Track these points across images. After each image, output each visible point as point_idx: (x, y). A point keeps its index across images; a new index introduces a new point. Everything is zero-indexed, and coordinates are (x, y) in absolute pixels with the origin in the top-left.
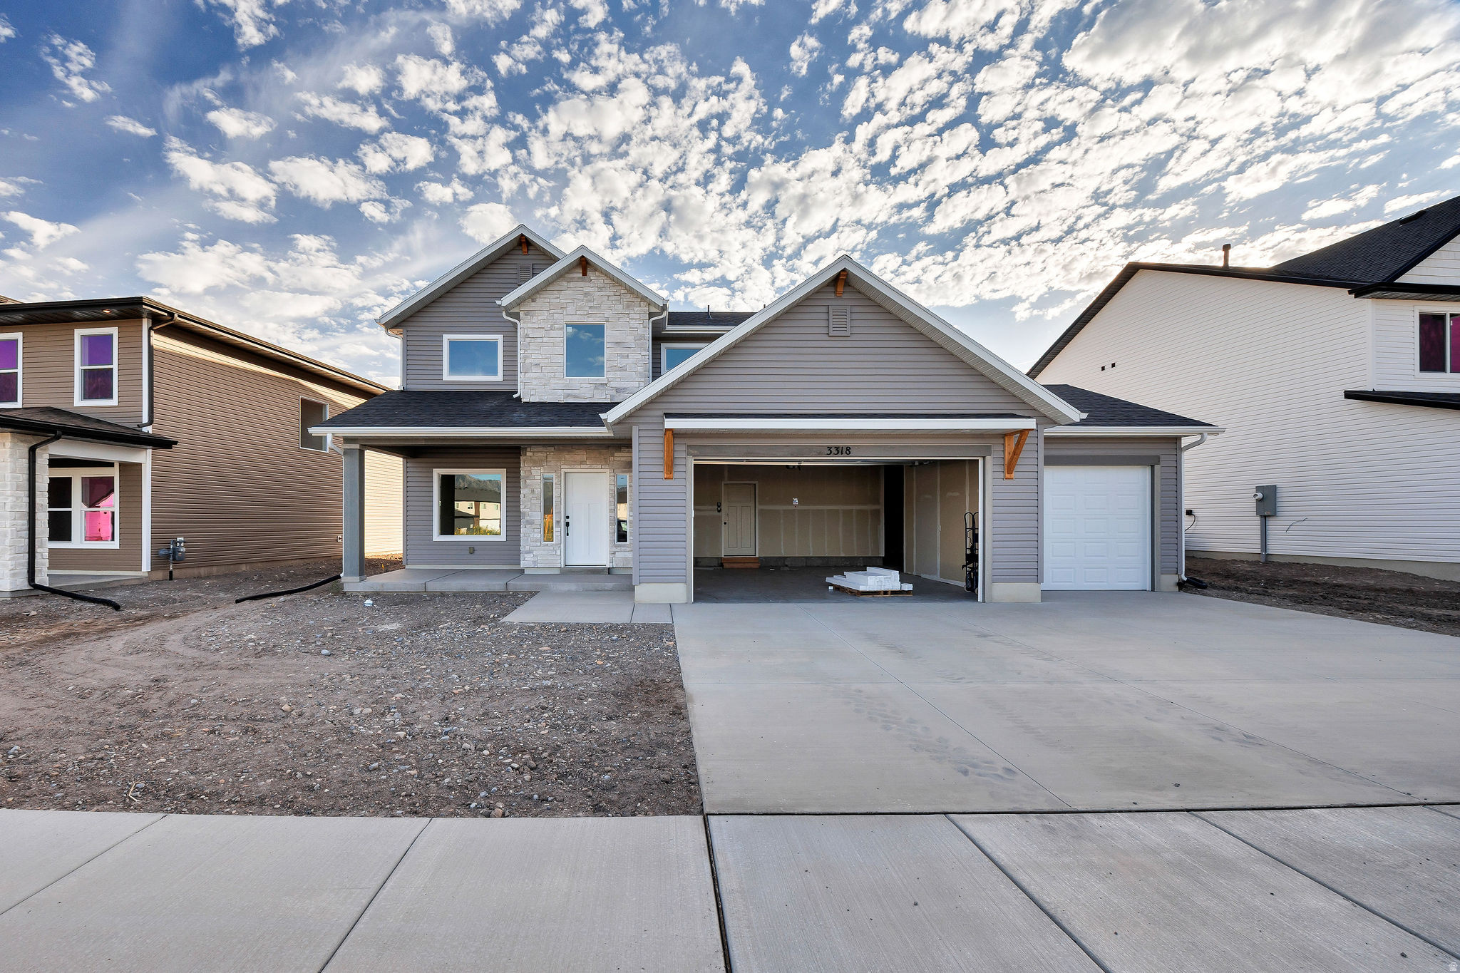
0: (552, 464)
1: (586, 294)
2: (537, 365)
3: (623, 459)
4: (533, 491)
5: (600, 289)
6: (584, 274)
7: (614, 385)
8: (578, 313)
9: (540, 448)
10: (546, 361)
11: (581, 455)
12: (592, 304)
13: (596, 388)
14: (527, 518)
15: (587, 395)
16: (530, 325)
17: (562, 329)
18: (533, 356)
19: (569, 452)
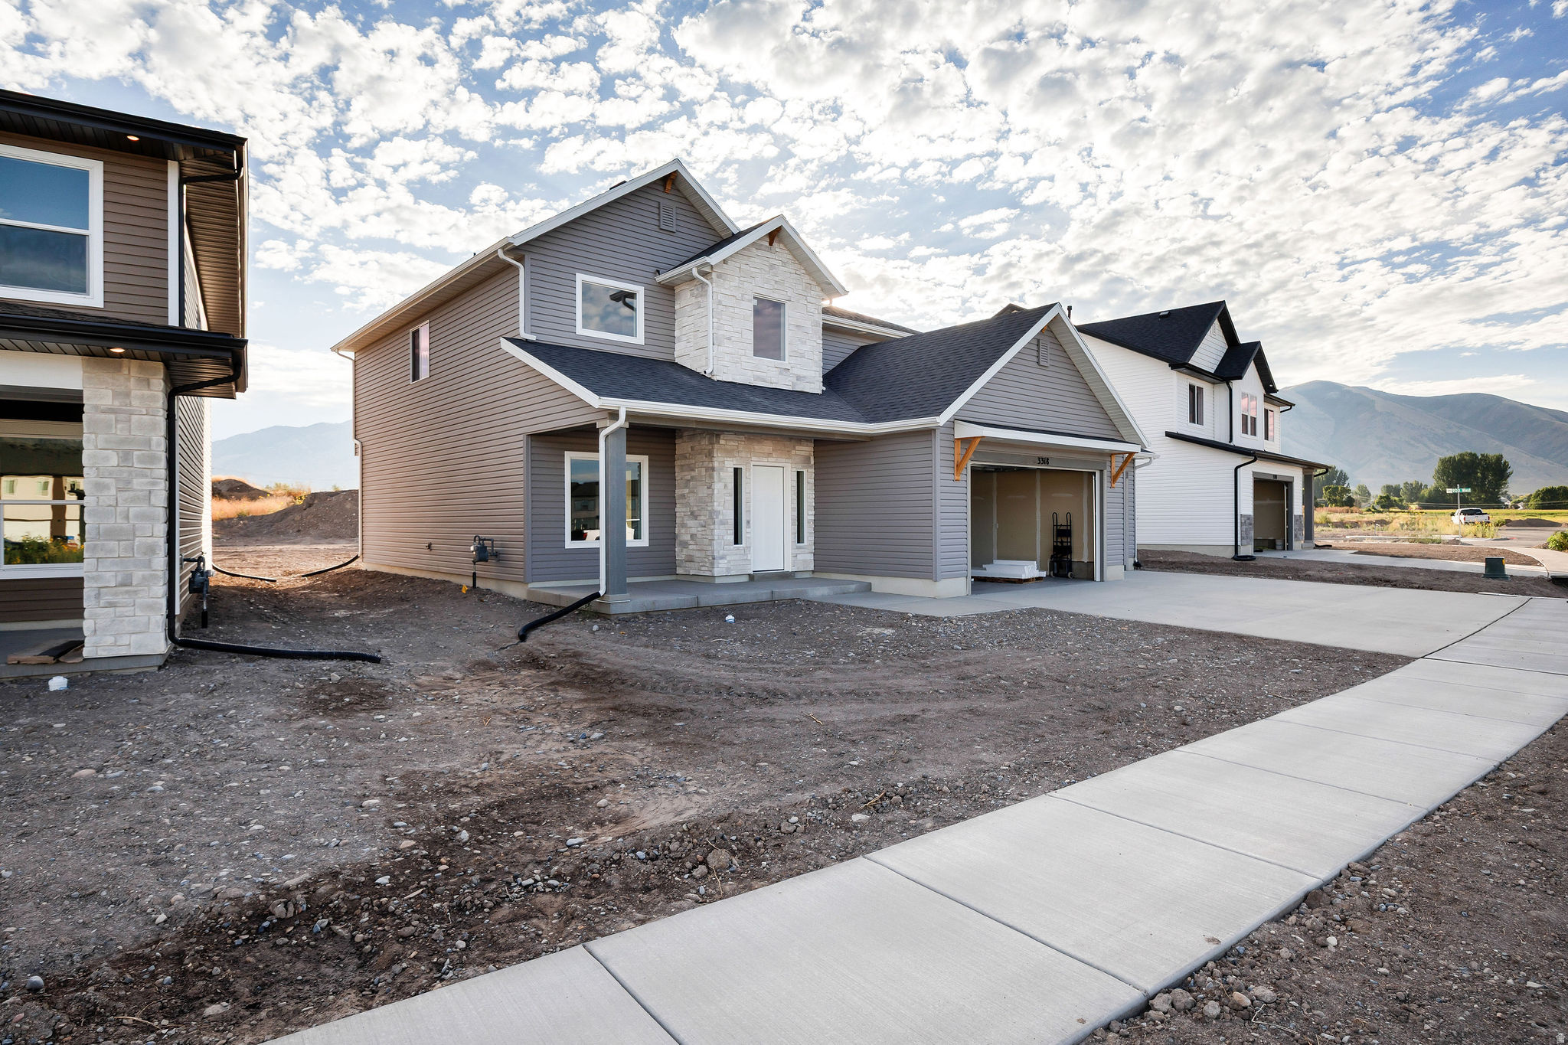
0: (743, 454)
1: (772, 266)
2: (729, 338)
3: (803, 453)
4: (726, 486)
5: (784, 264)
6: (771, 244)
7: (795, 371)
8: (766, 286)
9: (733, 437)
10: (737, 335)
11: (767, 447)
12: (777, 279)
13: (780, 373)
14: (721, 517)
15: (774, 380)
16: (723, 291)
17: (749, 301)
18: (726, 327)
19: (759, 442)
